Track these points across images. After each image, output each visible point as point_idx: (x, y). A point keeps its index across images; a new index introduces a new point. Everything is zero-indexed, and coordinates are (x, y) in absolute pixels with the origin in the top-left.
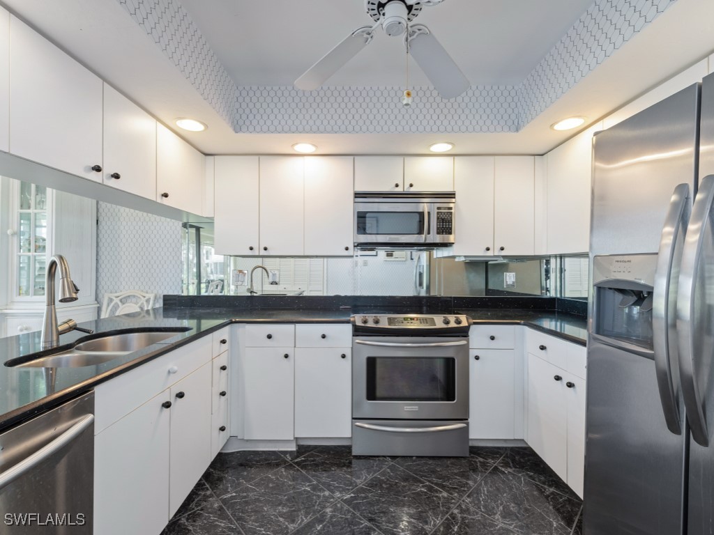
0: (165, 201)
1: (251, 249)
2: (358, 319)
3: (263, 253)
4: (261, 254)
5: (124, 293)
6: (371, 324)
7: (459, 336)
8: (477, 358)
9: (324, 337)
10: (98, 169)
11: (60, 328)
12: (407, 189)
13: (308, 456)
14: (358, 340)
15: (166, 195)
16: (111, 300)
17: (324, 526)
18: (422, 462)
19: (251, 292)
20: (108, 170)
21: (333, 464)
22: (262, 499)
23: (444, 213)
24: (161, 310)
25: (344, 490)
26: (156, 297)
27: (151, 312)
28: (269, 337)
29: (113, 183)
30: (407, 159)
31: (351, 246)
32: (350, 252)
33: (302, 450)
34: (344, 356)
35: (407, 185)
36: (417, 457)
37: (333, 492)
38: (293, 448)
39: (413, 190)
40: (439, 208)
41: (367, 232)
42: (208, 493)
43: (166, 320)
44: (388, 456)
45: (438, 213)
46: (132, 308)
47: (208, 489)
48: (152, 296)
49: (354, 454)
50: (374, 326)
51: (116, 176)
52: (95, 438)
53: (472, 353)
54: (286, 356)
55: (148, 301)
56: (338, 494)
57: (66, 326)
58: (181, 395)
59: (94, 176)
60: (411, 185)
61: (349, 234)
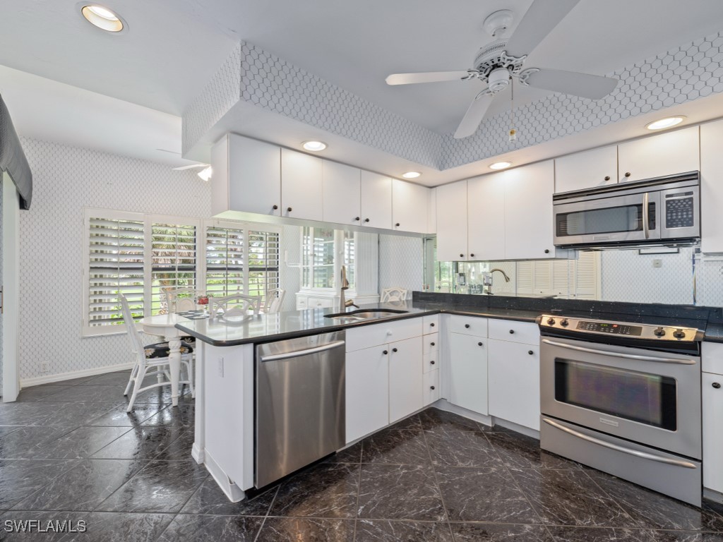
0: (399, 229)
1: (462, 256)
2: (545, 320)
3: (471, 259)
4: (469, 260)
5: (392, 289)
6: (557, 325)
7: (685, 354)
8: (716, 386)
9: (512, 332)
10: (358, 219)
11: (347, 304)
12: (623, 180)
13: (500, 434)
14: (547, 340)
15: (398, 225)
16: (385, 293)
17: (483, 475)
18: (622, 484)
19: (488, 293)
20: (363, 218)
21: (517, 447)
22: (449, 442)
23: (679, 200)
24: (411, 303)
25: (515, 465)
26: (408, 293)
27: (405, 302)
28: (467, 326)
29: (367, 224)
30: (621, 146)
31: (552, 249)
32: (552, 254)
33: (496, 428)
34: (531, 353)
35: (622, 176)
36: (618, 478)
37: (505, 462)
38: (489, 423)
39: (630, 180)
40: (668, 196)
41: (569, 233)
42: (419, 425)
43: (414, 309)
44: (581, 464)
45: (668, 202)
46: (395, 299)
47: (419, 423)
48: (405, 292)
49: (542, 447)
50: (561, 327)
51: (367, 220)
52: (346, 354)
53: (708, 379)
54: (480, 344)
55: (404, 294)
56: (508, 465)
57: (349, 303)
58: (395, 350)
59: (357, 223)
60: (627, 175)
61: (548, 237)
